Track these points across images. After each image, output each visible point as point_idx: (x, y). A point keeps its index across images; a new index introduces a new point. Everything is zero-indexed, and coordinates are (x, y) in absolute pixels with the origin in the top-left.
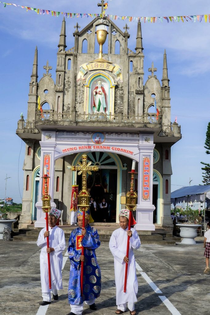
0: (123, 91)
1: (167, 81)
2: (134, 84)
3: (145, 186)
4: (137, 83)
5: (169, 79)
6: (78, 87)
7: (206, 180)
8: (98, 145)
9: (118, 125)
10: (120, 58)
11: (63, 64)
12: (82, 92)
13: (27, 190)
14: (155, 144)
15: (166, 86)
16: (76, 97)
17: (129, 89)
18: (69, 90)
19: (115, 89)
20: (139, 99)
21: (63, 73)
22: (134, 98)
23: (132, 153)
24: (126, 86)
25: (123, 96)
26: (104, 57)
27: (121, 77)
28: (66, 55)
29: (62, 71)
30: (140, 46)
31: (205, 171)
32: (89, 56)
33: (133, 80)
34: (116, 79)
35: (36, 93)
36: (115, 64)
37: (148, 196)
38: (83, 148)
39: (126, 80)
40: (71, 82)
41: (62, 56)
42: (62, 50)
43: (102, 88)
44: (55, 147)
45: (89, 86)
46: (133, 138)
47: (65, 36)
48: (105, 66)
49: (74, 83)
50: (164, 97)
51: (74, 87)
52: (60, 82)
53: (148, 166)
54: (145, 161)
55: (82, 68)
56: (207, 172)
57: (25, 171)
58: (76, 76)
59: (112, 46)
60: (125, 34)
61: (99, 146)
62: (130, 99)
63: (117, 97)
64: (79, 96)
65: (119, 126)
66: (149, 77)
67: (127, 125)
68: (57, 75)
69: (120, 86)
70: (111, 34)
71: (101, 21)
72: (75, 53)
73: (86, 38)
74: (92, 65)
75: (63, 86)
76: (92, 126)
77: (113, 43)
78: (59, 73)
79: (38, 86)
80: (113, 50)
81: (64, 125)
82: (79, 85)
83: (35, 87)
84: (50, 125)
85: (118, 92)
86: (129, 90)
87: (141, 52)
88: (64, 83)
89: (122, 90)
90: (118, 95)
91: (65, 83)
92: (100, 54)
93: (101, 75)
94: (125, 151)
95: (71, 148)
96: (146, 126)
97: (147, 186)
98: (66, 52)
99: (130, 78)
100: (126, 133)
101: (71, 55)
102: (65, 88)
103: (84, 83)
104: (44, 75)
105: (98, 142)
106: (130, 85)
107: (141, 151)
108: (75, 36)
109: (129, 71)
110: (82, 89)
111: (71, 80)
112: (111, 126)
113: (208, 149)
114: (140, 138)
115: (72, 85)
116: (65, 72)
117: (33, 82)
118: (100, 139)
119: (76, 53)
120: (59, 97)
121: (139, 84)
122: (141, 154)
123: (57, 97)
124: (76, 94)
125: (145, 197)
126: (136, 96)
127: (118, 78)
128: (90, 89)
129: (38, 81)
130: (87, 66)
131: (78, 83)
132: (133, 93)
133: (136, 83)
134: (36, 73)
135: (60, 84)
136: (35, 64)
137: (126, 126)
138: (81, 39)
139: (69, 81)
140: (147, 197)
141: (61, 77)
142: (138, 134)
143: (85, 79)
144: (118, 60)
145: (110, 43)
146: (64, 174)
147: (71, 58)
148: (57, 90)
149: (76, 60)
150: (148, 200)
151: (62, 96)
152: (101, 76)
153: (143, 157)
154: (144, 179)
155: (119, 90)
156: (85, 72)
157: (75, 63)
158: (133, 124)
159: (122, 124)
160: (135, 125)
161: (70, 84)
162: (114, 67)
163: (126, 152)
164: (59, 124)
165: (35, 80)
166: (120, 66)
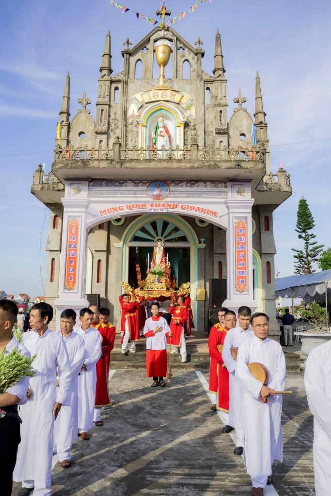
0: (197, 131)
1: (262, 115)
2: (213, 120)
3: (239, 269)
4: (217, 118)
5: (265, 111)
6: (130, 127)
7: (299, 270)
8: (158, 202)
9: (191, 165)
10: (191, 84)
11: (106, 94)
12: (135, 133)
13: (51, 281)
14: (254, 199)
15: (261, 123)
16: (126, 141)
17: (206, 127)
18: (116, 131)
19: (184, 129)
20: (221, 142)
21: (107, 107)
22: (214, 141)
23: (215, 214)
24: (201, 123)
25: (196, 137)
26: (166, 83)
27: (193, 110)
28: (112, 82)
29: (106, 104)
30: (220, 67)
31: (297, 260)
32: (145, 82)
33: (211, 115)
34: (185, 114)
35: (66, 137)
36: (184, 93)
37: (246, 285)
38: (133, 207)
39: (201, 115)
40: (119, 119)
41: (105, 83)
42: (105, 75)
43: (165, 127)
44: (87, 207)
45: (145, 125)
46: (217, 189)
47: (110, 56)
48: (168, 95)
49: (123, 121)
50: (258, 138)
51: (123, 127)
52: (103, 120)
53: (244, 235)
54: (238, 227)
55: (134, 99)
56: (300, 261)
57: (48, 252)
58: (126, 111)
59: (178, 69)
60: (197, 50)
61: (159, 204)
62: (207, 143)
63: (187, 140)
64: (132, 140)
65: (192, 167)
66: (236, 110)
67: (206, 164)
68: (98, 110)
69: (192, 124)
70: (177, 52)
71: (161, 33)
72: (124, 79)
73: (141, 58)
74: (149, 95)
75: (106, 125)
76: (147, 167)
77: (180, 63)
78: (101, 107)
79: (69, 128)
80: (180, 74)
81: (101, 167)
82: (131, 124)
83: (66, 128)
84: (76, 167)
85: (188, 132)
86: (206, 129)
87: (222, 74)
88: (109, 121)
89: (195, 129)
90: (189, 137)
91: (111, 121)
92: (161, 80)
93: (163, 108)
94: (203, 210)
95: (113, 208)
96: (239, 165)
97: (242, 268)
98: (111, 78)
99: (206, 111)
100: (205, 181)
101: (119, 81)
102: (111, 128)
103: (138, 120)
104: (79, 112)
105: (158, 197)
106: (206, 122)
107: (231, 210)
108: (125, 55)
109: (204, 102)
110: (135, 129)
111: (120, 116)
112: (179, 167)
113: (300, 232)
114: (229, 189)
115: (120, 123)
116: (110, 106)
117: (63, 121)
118: (161, 191)
119: (127, 78)
120: (101, 141)
121: (220, 120)
122: (231, 215)
123: (98, 141)
124: (126, 136)
125: (240, 287)
126: (217, 137)
127: (189, 112)
128: (148, 129)
129: (70, 120)
130: (142, 96)
131: (130, 121)
132: (211, 133)
133: (215, 118)
134: (66, 108)
135: (103, 123)
136: (65, 96)
137: (205, 166)
138: (133, 59)
139: (115, 119)
140: (244, 288)
141: (104, 112)
142: (225, 183)
143: (139, 116)
144: (188, 87)
145: (175, 63)
146: (110, 256)
147: (119, 85)
148: (99, 131)
149: (126, 89)
150: (246, 292)
151: (106, 139)
152: (163, 111)
153: (235, 220)
154: (238, 257)
155: (190, 130)
156: (140, 105)
157: (125, 93)
158: (217, 163)
159: (199, 163)
160: (220, 164)
161: (117, 123)
162: (183, 97)
163: (205, 212)
164: (92, 165)
165: (65, 119)
166: (191, 96)
